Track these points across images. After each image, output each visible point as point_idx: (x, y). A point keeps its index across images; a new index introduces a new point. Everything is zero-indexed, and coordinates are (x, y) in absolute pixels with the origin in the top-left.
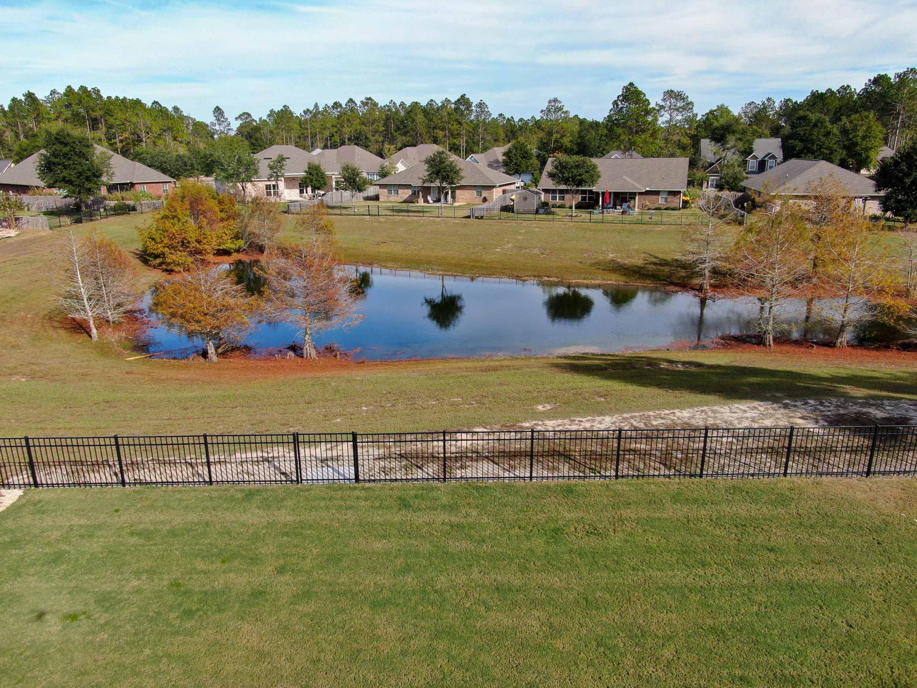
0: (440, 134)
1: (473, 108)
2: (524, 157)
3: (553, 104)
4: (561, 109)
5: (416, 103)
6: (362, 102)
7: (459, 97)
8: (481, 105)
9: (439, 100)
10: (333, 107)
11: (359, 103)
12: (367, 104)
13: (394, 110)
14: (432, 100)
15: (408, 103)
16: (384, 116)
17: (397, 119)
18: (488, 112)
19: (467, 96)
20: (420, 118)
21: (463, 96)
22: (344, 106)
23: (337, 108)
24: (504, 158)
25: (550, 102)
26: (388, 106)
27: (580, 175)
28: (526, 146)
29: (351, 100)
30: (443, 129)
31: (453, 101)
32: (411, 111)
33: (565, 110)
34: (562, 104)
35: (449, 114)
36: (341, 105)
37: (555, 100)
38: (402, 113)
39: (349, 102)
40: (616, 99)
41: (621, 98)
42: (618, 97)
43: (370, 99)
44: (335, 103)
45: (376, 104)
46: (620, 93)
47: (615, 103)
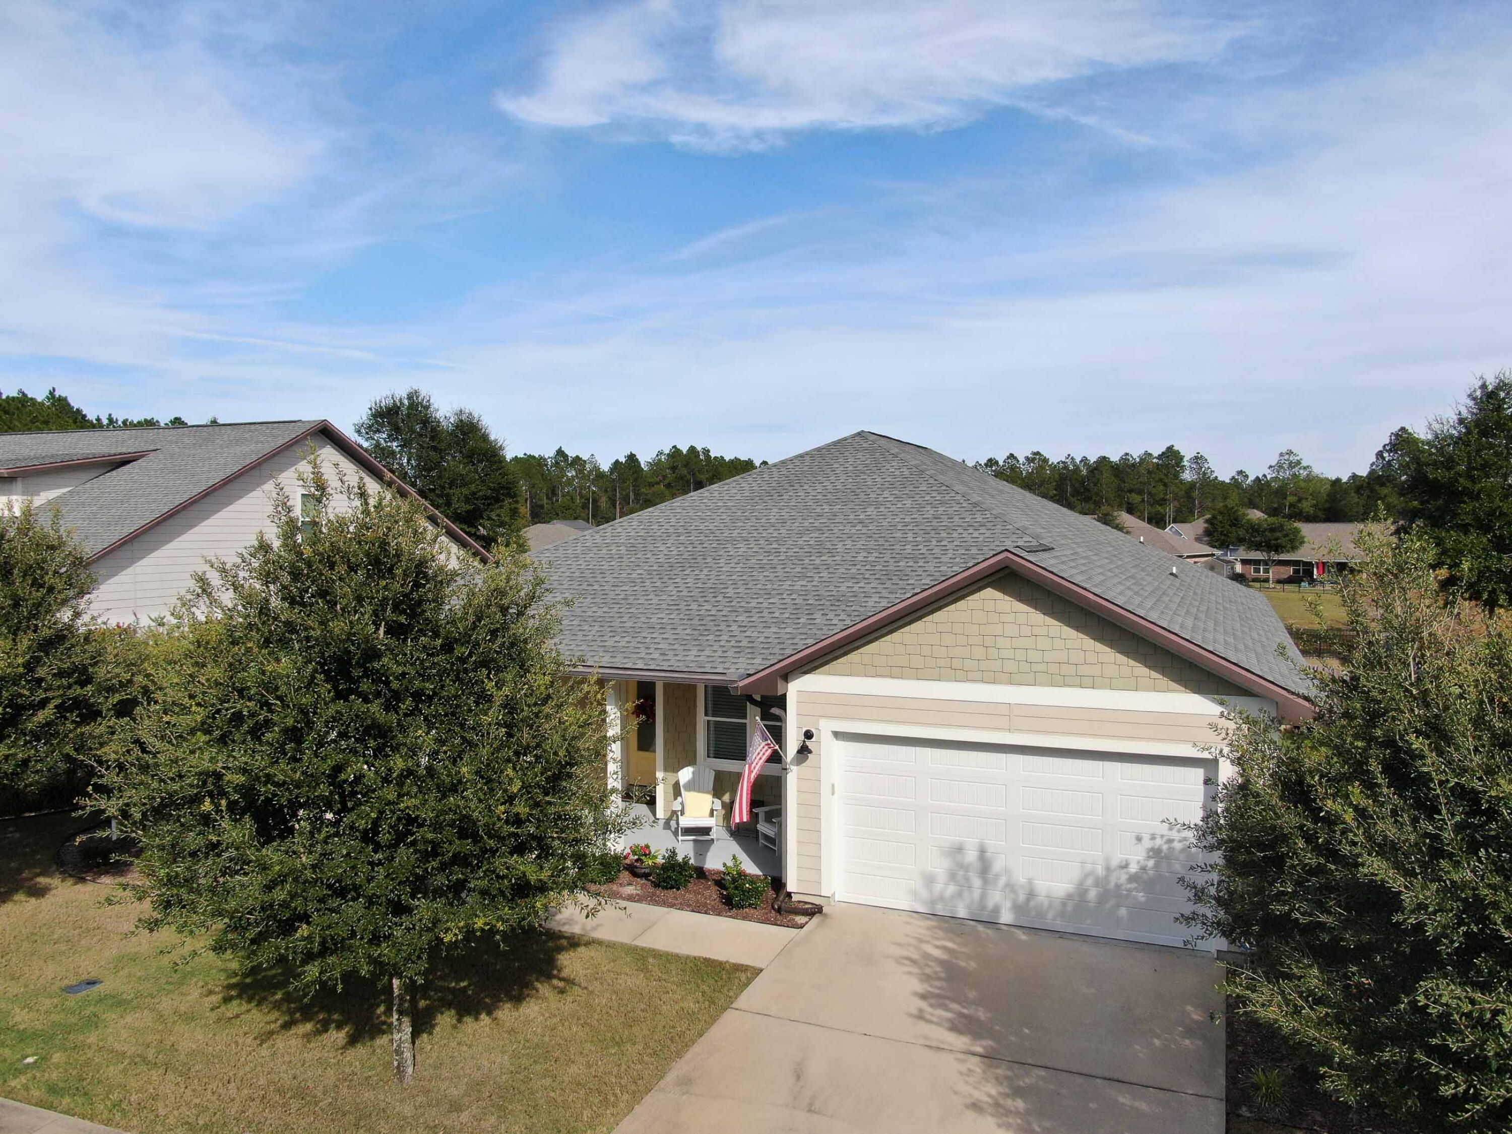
0: (1136, 498)
1: (1186, 463)
2: (1233, 525)
3: (1286, 457)
4: (1298, 463)
5: (1104, 458)
6: (1027, 458)
7: (1164, 449)
8: (1198, 459)
9: (1136, 453)
10: (986, 465)
11: (1022, 460)
12: (1033, 460)
13: (1071, 467)
14: (1127, 454)
15: (1093, 459)
16: (1057, 476)
17: (1076, 479)
18: (1209, 468)
19: (1175, 448)
20: (1106, 476)
21: (1170, 449)
22: (1001, 463)
23: (991, 467)
24: (1206, 525)
25: (1281, 455)
26: (1063, 462)
27: (1276, 539)
28: (1237, 510)
29: (1012, 456)
30: (1140, 492)
31: (1156, 454)
32: (1096, 469)
33: (1304, 464)
34: (1298, 458)
35: (1149, 472)
36: (997, 463)
37: (1290, 453)
38: (1084, 472)
39: (1008, 458)
40: (1381, 449)
41: (1388, 448)
42: (1384, 446)
43: (1038, 453)
44: (990, 460)
45: (1046, 460)
46: (1387, 442)
47: (1380, 455)
